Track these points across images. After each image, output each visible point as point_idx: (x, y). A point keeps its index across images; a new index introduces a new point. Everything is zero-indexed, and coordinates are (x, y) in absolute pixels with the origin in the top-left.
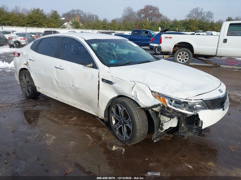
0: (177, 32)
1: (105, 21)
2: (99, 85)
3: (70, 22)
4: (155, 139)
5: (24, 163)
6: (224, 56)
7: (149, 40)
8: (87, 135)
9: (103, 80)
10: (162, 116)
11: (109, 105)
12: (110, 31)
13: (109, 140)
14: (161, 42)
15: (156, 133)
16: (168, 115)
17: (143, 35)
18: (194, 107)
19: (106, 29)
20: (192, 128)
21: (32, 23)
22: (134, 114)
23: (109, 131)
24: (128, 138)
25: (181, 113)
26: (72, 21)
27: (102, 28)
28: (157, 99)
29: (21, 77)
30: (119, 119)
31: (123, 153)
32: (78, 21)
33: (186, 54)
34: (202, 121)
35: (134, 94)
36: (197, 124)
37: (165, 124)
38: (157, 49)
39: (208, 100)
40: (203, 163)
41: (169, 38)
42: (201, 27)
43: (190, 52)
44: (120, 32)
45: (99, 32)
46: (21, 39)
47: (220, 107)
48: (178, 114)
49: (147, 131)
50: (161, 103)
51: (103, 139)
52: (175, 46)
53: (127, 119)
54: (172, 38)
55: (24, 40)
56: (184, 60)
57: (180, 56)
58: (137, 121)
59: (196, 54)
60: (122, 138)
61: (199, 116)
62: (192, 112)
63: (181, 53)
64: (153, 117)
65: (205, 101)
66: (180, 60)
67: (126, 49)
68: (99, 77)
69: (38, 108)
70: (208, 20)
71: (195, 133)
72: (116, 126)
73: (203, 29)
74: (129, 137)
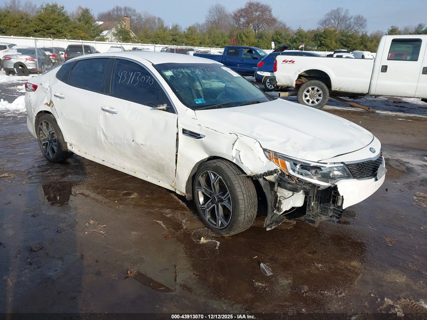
0: (304, 51)
1: (176, 29)
2: (177, 140)
3: (114, 30)
4: (268, 226)
5: (60, 263)
6: (381, 96)
7: (255, 65)
8: (158, 221)
9: (184, 131)
10: (279, 189)
11: (194, 172)
12: (184, 47)
13: (194, 229)
14: (275, 70)
15: (269, 216)
16: (289, 187)
17: (243, 56)
18: (331, 175)
19: (178, 44)
20: (327, 209)
21: (44, 30)
22: (236, 186)
23: (193, 215)
24: (226, 224)
25: (310, 183)
26: (117, 28)
27: (171, 41)
28: (273, 161)
29: (40, 126)
30: (211, 194)
31: (217, 248)
32: (128, 27)
33: (318, 91)
34: (342, 196)
35: (236, 155)
36: (335, 202)
37: (284, 202)
38: (268, 81)
39: (353, 164)
40: (342, 262)
41: (290, 61)
42: (344, 43)
43: (325, 87)
44: (202, 49)
45: (166, 49)
46: (27, 59)
47: (371, 176)
48: (305, 186)
49: (256, 213)
50: (278, 168)
51: (185, 227)
52: (300, 76)
53: (223, 195)
54: (294, 62)
55: (32, 62)
56: (315, 100)
57: (308, 94)
58: (240, 197)
59: (335, 91)
60: (216, 225)
61: (337, 188)
62: (328, 182)
63: (310, 88)
64: (267, 190)
65: (347, 165)
66: (308, 101)
67: (215, 80)
68: (177, 127)
69: (70, 178)
70: (356, 31)
71: (331, 217)
72: (205, 206)
73: (348, 47)
74: (227, 222)
